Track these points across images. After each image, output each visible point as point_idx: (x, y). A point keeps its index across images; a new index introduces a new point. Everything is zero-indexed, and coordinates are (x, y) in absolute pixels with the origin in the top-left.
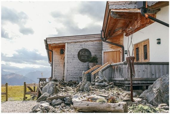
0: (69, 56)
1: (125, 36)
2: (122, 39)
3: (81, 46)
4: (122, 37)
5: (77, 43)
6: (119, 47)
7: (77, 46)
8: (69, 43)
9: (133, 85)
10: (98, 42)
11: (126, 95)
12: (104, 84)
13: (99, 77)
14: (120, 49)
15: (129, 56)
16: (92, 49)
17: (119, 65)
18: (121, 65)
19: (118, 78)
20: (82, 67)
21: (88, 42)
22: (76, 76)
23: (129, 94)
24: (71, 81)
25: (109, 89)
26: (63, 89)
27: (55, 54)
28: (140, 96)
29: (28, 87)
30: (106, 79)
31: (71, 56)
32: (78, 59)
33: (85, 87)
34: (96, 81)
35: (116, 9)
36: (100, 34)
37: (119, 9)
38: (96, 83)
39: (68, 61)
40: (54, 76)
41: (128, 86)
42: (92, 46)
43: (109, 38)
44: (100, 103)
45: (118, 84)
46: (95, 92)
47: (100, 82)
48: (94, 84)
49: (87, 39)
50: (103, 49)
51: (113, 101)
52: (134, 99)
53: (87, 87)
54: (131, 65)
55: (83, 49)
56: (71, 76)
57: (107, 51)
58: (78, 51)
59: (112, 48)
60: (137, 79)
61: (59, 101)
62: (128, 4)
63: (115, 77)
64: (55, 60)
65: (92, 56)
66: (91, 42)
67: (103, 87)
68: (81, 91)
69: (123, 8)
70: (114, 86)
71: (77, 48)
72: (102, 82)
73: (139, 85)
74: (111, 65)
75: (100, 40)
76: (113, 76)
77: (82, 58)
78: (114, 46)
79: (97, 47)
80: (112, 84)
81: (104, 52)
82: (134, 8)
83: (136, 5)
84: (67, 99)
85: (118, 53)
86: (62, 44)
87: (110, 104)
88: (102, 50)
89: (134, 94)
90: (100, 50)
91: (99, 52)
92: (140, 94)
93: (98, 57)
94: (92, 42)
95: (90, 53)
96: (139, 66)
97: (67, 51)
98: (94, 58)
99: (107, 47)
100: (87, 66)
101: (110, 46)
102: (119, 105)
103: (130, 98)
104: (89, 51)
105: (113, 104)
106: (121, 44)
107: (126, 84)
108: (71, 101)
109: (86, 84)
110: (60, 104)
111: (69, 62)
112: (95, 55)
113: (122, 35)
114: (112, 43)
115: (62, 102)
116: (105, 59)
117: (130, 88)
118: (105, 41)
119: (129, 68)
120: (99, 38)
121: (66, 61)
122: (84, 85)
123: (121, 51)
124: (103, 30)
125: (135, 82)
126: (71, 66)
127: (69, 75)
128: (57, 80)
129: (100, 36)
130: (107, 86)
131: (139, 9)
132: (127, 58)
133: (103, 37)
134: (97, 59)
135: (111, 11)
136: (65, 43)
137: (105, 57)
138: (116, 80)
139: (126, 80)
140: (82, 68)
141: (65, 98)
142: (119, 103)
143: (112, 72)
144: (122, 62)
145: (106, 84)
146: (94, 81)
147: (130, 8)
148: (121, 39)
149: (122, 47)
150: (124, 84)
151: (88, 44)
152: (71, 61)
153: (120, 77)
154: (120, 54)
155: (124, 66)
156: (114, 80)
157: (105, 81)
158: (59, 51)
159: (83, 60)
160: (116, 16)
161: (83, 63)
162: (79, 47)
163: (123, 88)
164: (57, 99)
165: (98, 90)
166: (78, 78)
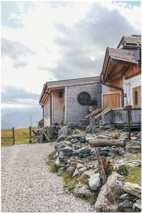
0: (68, 100)
1: (124, 80)
2: (122, 82)
3: (80, 90)
4: (121, 80)
5: (76, 87)
6: (119, 90)
7: (76, 89)
8: (68, 86)
9: (131, 127)
10: (98, 85)
11: (125, 135)
12: (107, 127)
13: (102, 121)
14: (120, 92)
15: (127, 105)
16: (92, 92)
17: (119, 110)
18: (121, 110)
19: (119, 121)
20: (82, 110)
21: (87, 85)
22: (76, 119)
23: (127, 134)
24: (72, 124)
25: (112, 131)
26: (74, 132)
27: (54, 97)
28: (137, 136)
29: (32, 131)
30: (108, 123)
31: (71, 100)
32: (78, 102)
33: (93, 129)
34: (100, 124)
35: (115, 57)
36: (99, 77)
37: (118, 57)
38: (100, 126)
39: (68, 104)
40: (54, 119)
41: (127, 128)
42: (91, 89)
43: (109, 81)
44: (108, 139)
45: (118, 127)
46: (101, 133)
47: (104, 125)
48: (99, 127)
49: (86, 82)
50: (103, 91)
51: (116, 138)
52: (131, 138)
53: (94, 130)
54: (129, 112)
55: (83, 92)
56: (72, 120)
57: (106, 94)
58: (78, 95)
59: (111, 90)
60: (134, 122)
61: (76, 140)
62: (127, 54)
63: (116, 120)
64: (54, 103)
65: (91, 99)
66: (90, 85)
67: (106, 130)
68: (90, 133)
69: (122, 57)
70: (115, 128)
71: (77, 91)
72: (105, 125)
73: (136, 127)
74: (112, 110)
75: (99, 83)
76: (114, 120)
77: (82, 101)
78: (113, 89)
79: (96, 90)
80: (113, 127)
81: (104, 95)
82: (132, 60)
83: (133, 57)
84: (82, 139)
85: (117, 96)
86: (62, 87)
87: (114, 140)
88: (101, 92)
89: (132, 134)
90: (99, 93)
91: (98, 94)
92: (137, 134)
93: (97, 99)
94: (92, 85)
95: (89, 96)
96: (137, 111)
97: (67, 95)
98: (93, 101)
99: (106, 90)
100: (87, 109)
101: (110, 89)
102: (121, 141)
103: (128, 137)
104: (89, 94)
105: (117, 140)
106: (121, 87)
107: (126, 127)
108: (85, 140)
109: (94, 127)
110: (77, 142)
111: (69, 106)
112: (95, 98)
113: (121, 78)
114: (110, 86)
115: (78, 141)
116: (104, 102)
117: (129, 130)
118: (104, 84)
119: (128, 114)
120: (98, 81)
121: (66, 105)
122: (92, 128)
123: (120, 93)
124: (102, 73)
125: (133, 125)
126: (71, 109)
127: (70, 118)
128: (58, 124)
129: (99, 79)
130: (109, 128)
131: (137, 61)
132: (125, 106)
133: (103, 80)
134: (97, 102)
135: (111, 57)
136: (64, 87)
137: (104, 100)
138: (116, 124)
139: (126, 123)
140: (82, 112)
141: (80, 138)
142: (121, 139)
143: (113, 116)
144: (121, 108)
145: (109, 126)
146: (99, 125)
147: (128, 58)
148: (120, 82)
149: (122, 90)
150: (123, 127)
151: (88, 87)
152: (71, 104)
153: (120, 120)
154: (120, 97)
155: (123, 111)
156: (115, 123)
157: (108, 124)
158: (58, 94)
159: (83, 103)
160: (116, 62)
161: (83, 106)
162: (79, 91)
163: (123, 130)
164: (74, 139)
165: (103, 132)
166: (78, 122)
